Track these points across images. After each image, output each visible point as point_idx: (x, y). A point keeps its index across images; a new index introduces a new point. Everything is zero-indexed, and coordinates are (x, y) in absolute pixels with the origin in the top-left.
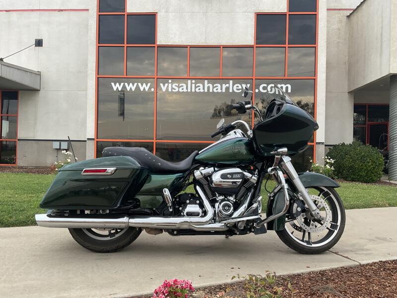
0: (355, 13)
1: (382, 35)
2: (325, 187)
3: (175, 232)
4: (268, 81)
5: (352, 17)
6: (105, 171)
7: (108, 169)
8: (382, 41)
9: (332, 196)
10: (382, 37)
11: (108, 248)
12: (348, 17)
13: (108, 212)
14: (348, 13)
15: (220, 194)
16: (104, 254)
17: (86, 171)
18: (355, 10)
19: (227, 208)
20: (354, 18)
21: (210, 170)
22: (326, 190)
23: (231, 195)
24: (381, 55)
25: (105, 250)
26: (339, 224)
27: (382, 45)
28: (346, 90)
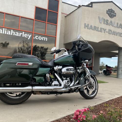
0: (68, 16)
1: (78, 25)
2: (93, 75)
3: (49, 93)
4: (39, 35)
5: (67, 17)
6: (28, 64)
7: (29, 63)
8: (77, 28)
9: (95, 78)
10: (78, 27)
11: (18, 102)
12: (65, 17)
13: (20, 84)
14: (66, 15)
15: (64, 77)
16: (16, 105)
17: (18, 64)
18: (68, 15)
19: (68, 82)
20: (68, 18)
21: (61, 67)
22: (93, 76)
23: (68, 78)
24: (77, 33)
25: (16, 103)
26: (97, 88)
27: (77, 29)
28: (63, 43)
